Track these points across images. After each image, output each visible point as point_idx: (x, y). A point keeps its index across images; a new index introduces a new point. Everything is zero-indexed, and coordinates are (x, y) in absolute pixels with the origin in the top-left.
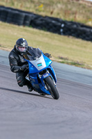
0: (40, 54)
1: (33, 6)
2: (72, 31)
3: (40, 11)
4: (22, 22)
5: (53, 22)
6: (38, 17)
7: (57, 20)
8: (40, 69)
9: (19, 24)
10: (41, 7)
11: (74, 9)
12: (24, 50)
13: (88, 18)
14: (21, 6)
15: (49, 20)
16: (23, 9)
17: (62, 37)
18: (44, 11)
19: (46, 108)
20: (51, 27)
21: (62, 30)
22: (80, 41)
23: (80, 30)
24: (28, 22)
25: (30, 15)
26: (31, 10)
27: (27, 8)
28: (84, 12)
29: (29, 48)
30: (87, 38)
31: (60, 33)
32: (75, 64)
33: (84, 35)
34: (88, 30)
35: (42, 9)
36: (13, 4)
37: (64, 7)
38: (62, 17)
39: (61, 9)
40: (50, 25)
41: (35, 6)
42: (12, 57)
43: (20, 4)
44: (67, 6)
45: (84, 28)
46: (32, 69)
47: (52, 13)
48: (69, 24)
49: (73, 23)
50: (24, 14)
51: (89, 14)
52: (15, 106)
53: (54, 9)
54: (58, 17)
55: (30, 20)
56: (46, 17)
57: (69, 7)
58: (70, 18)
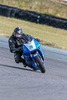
0: (31, 39)
1: (17, 3)
2: (46, 21)
3: (22, 7)
4: (9, 14)
5: (32, 14)
6: (21, 11)
7: (34, 13)
8: (31, 50)
9: (7, 16)
10: (23, 4)
11: (47, 5)
12: (20, 36)
13: (57, 12)
14: (9, 3)
15: (29, 13)
16: (10, 5)
17: (39, 25)
18: (25, 7)
19: (27, 76)
20: (30, 18)
21: (38, 20)
22: (51, 28)
23: (52, 20)
24: (13, 15)
25: (15, 10)
26: (16, 6)
27: (13, 4)
28: (54, 7)
29: (24, 35)
30: (56, 26)
31: (37, 23)
32: (48, 45)
33: (54, 24)
34: (57, 20)
35: (24, 5)
36: (3, 2)
37: (39, 4)
38: (38, 11)
39: (38, 5)
40: (30, 16)
41: (19, 3)
42: (11, 41)
43: (7, 2)
44: (41, 3)
45: (55, 19)
46: (25, 50)
47: (31, 8)
48: (43, 16)
49: (46, 15)
50: (11, 9)
51: (57, 8)
52: (4, 75)
53: (32, 5)
54: (36, 11)
55: (15, 13)
56: (27, 11)
57: (43, 3)
58: (44, 12)
